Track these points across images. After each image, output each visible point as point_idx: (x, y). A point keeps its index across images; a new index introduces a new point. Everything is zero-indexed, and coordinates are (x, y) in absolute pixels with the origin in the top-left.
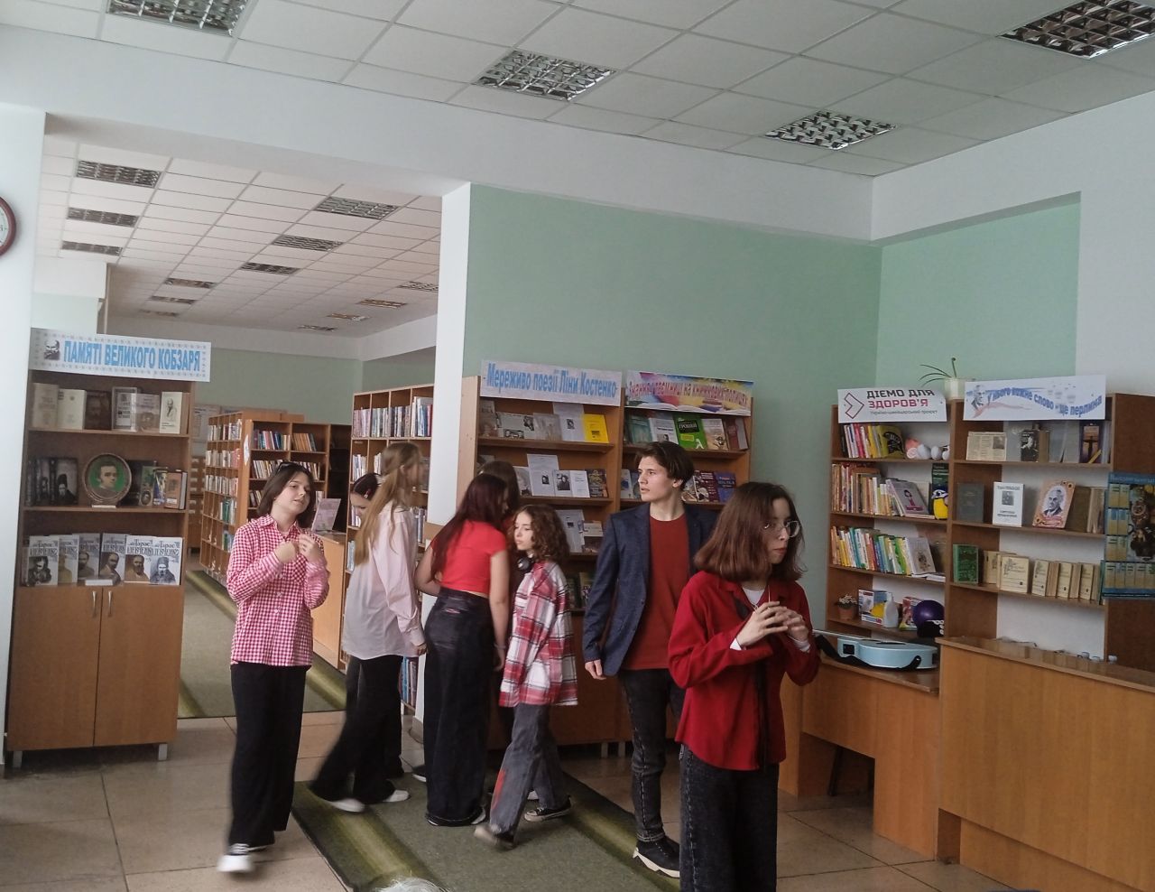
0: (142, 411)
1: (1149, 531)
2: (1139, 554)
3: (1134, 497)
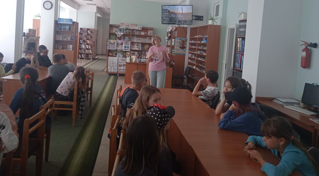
1: (183, 46)
2: (181, 49)
3: (180, 41)
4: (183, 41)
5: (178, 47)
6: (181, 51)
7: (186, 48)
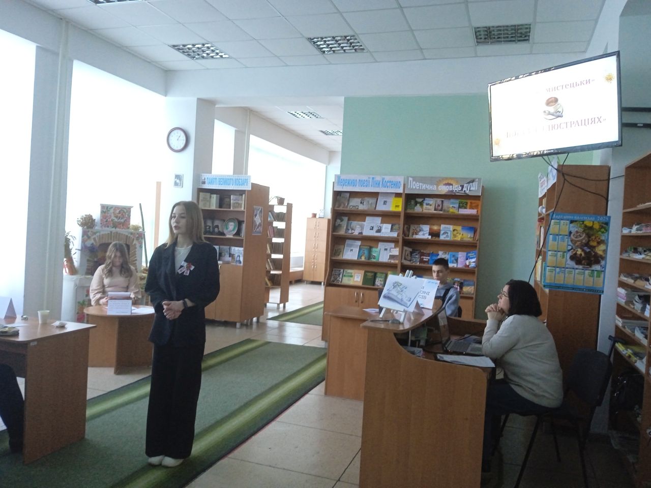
0: (235, 202)
1: (588, 250)
2: (577, 264)
3: (574, 228)
4: (589, 231)
5: (563, 257)
6: (579, 277)
7: (603, 263)
